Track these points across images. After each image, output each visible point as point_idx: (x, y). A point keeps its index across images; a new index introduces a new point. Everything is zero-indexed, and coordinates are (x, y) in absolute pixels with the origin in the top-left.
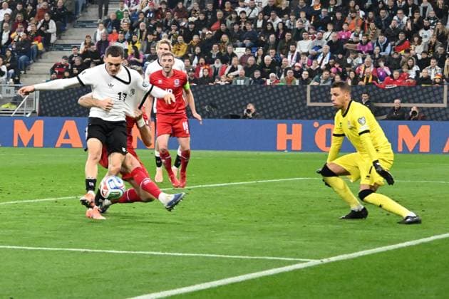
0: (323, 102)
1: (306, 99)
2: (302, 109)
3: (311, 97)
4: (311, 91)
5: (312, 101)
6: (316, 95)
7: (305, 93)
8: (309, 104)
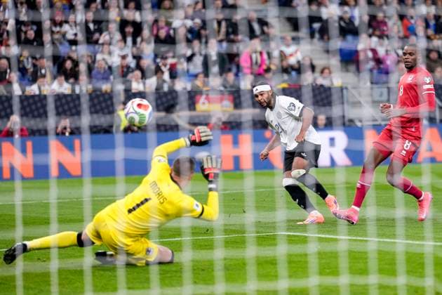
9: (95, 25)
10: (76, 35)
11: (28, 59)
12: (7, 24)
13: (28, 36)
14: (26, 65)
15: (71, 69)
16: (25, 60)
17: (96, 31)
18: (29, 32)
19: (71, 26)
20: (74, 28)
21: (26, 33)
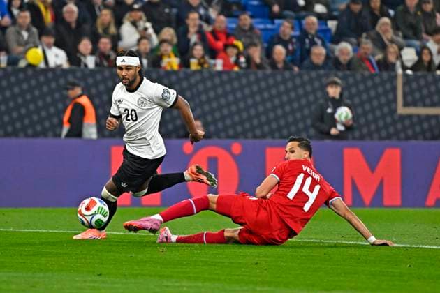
0: (425, 105)
1: (395, 100)
2: (389, 120)
3: (405, 95)
4: (405, 84)
5: (406, 104)
6: (412, 92)
7: (394, 89)
8: (402, 110)
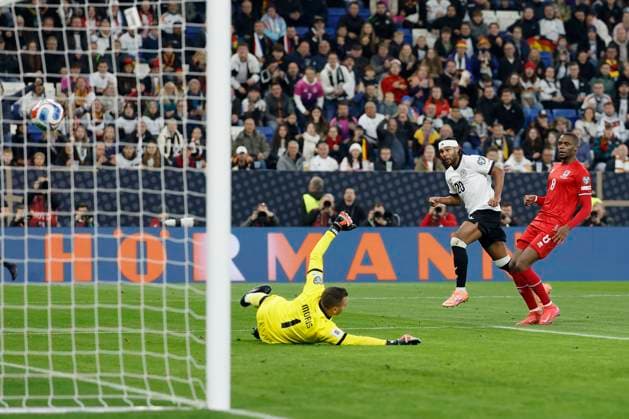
9: (581, 81)
10: (554, 94)
11: (481, 125)
12: (459, 77)
13: (487, 94)
14: (479, 132)
15: (537, 140)
16: (478, 127)
17: (582, 89)
18: (488, 89)
19: (548, 82)
20: (552, 84)
21: (483, 90)
